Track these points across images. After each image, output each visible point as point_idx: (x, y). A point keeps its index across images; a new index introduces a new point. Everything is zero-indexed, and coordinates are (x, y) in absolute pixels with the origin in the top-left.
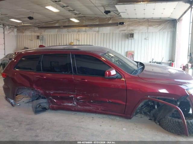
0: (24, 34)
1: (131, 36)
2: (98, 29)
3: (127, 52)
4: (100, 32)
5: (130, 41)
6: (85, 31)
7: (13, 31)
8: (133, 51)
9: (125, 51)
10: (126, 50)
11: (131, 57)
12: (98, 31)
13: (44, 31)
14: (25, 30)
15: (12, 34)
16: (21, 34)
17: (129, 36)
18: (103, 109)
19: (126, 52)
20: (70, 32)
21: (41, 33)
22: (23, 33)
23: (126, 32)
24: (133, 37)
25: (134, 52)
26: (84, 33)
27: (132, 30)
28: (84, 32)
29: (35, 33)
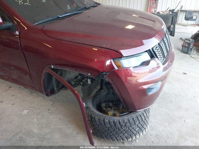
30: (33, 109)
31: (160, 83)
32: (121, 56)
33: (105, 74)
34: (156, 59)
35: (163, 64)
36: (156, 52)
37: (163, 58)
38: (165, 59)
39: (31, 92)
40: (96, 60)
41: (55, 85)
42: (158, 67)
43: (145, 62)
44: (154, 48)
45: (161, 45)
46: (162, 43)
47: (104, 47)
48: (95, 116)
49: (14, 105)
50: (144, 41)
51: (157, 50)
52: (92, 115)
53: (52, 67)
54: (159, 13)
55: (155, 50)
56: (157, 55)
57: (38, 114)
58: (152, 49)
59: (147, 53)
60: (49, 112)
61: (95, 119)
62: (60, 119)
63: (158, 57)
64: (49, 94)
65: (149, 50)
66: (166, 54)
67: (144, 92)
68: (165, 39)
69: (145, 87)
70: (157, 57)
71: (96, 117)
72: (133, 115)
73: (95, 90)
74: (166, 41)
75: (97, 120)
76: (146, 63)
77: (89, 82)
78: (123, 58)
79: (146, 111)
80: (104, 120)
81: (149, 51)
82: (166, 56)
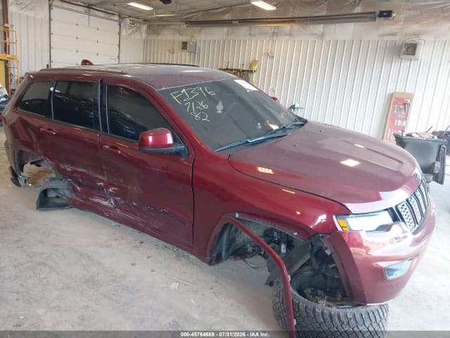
0: (160, 37)
1: (410, 50)
2: (322, 30)
3: (392, 94)
4: (327, 38)
5: (405, 64)
6: (290, 34)
7: (139, 29)
8: (408, 94)
9: (388, 92)
10: (390, 90)
11: (400, 110)
12: (323, 35)
13: (200, 32)
14: (161, 29)
15: (137, 36)
16: (154, 37)
17: (404, 49)
18: (157, 227)
19: (389, 94)
20: (255, 36)
21: (193, 37)
22: (158, 34)
23: (397, 38)
24: (414, 55)
25: (411, 96)
26: (287, 37)
27: (417, 34)
28: (286, 35)
29: (181, 35)
30: (185, 283)
31: (407, 264)
32: (348, 213)
33: (322, 237)
34: (402, 223)
35: (414, 233)
36: (402, 213)
37: (413, 224)
38: (417, 226)
39: (178, 256)
40: (298, 213)
41: (224, 247)
42: (405, 237)
43: (383, 226)
44: (399, 207)
45: (411, 203)
46: (413, 199)
47: (321, 195)
48: (299, 303)
49: (154, 273)
50: (382, 194)
51: (403, 210)
52: (295, 300)
53: (237, 215)
54: (411, 136)
55: (400, 210)
56: (404, 217)
57: (196, 292)
58: (396, 206)
59: (386, 212)
60: (212, 290)
61: (298, 307)
62: (231, 306)
63: (406, 220)
64: (213, 262)
65: (391, 208)
66: (419, 218)
67: (380, 274)
68: (418, 193)
69: (383, 264)
70: (403, 220)
71: (301, 304)
72: (362, 310)
73: (302, 260)
74: (420, 197)
75: (302, 308)
76: (385, 228)
77: (282, 250)
78: (350, 216)
79: (382, 307)
80: (314, 309)
81: (390, 210)
82: (418, 221)
